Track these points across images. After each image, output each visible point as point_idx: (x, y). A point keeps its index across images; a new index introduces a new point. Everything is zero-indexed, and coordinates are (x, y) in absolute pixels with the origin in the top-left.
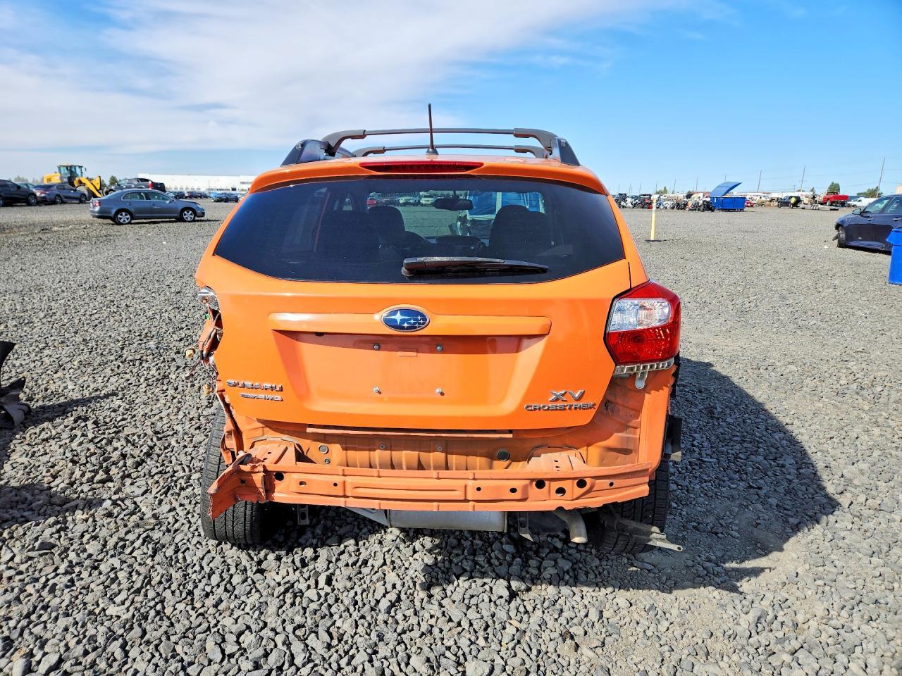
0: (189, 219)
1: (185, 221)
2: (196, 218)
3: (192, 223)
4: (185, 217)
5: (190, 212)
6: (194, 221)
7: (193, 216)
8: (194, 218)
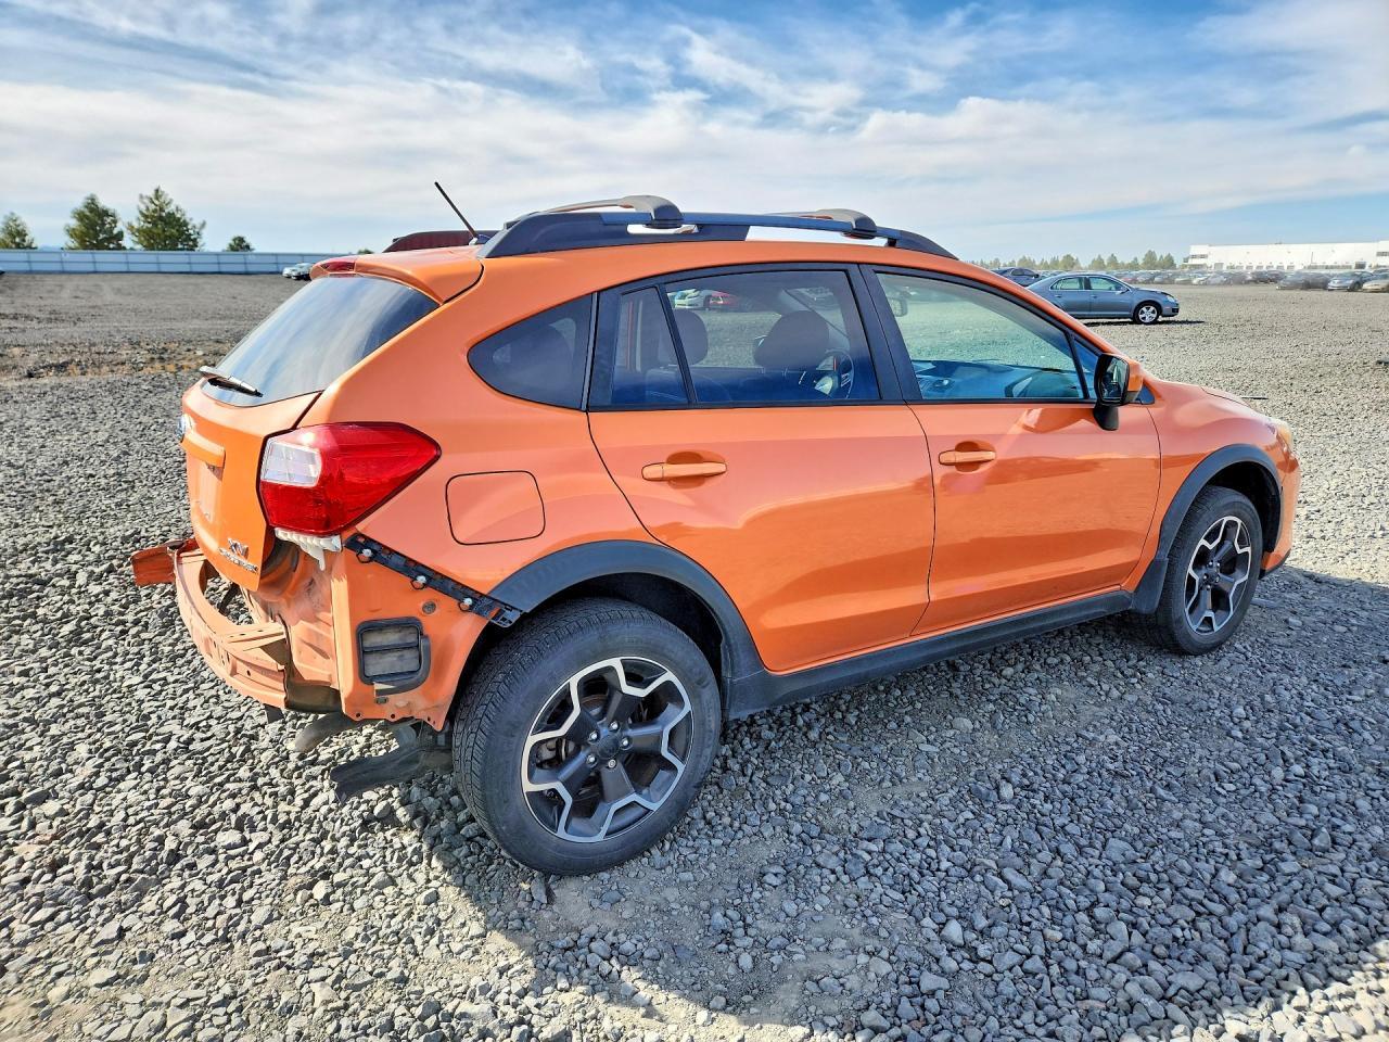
0: (1147, 320)
1: (1142, 323)
2: (1161, 319)
3: (1152, 326)
4: (1141, 316)
5: (1152, 308)
6: (1155, 322)
7: (1155, 316)
8: (1158, 317)
